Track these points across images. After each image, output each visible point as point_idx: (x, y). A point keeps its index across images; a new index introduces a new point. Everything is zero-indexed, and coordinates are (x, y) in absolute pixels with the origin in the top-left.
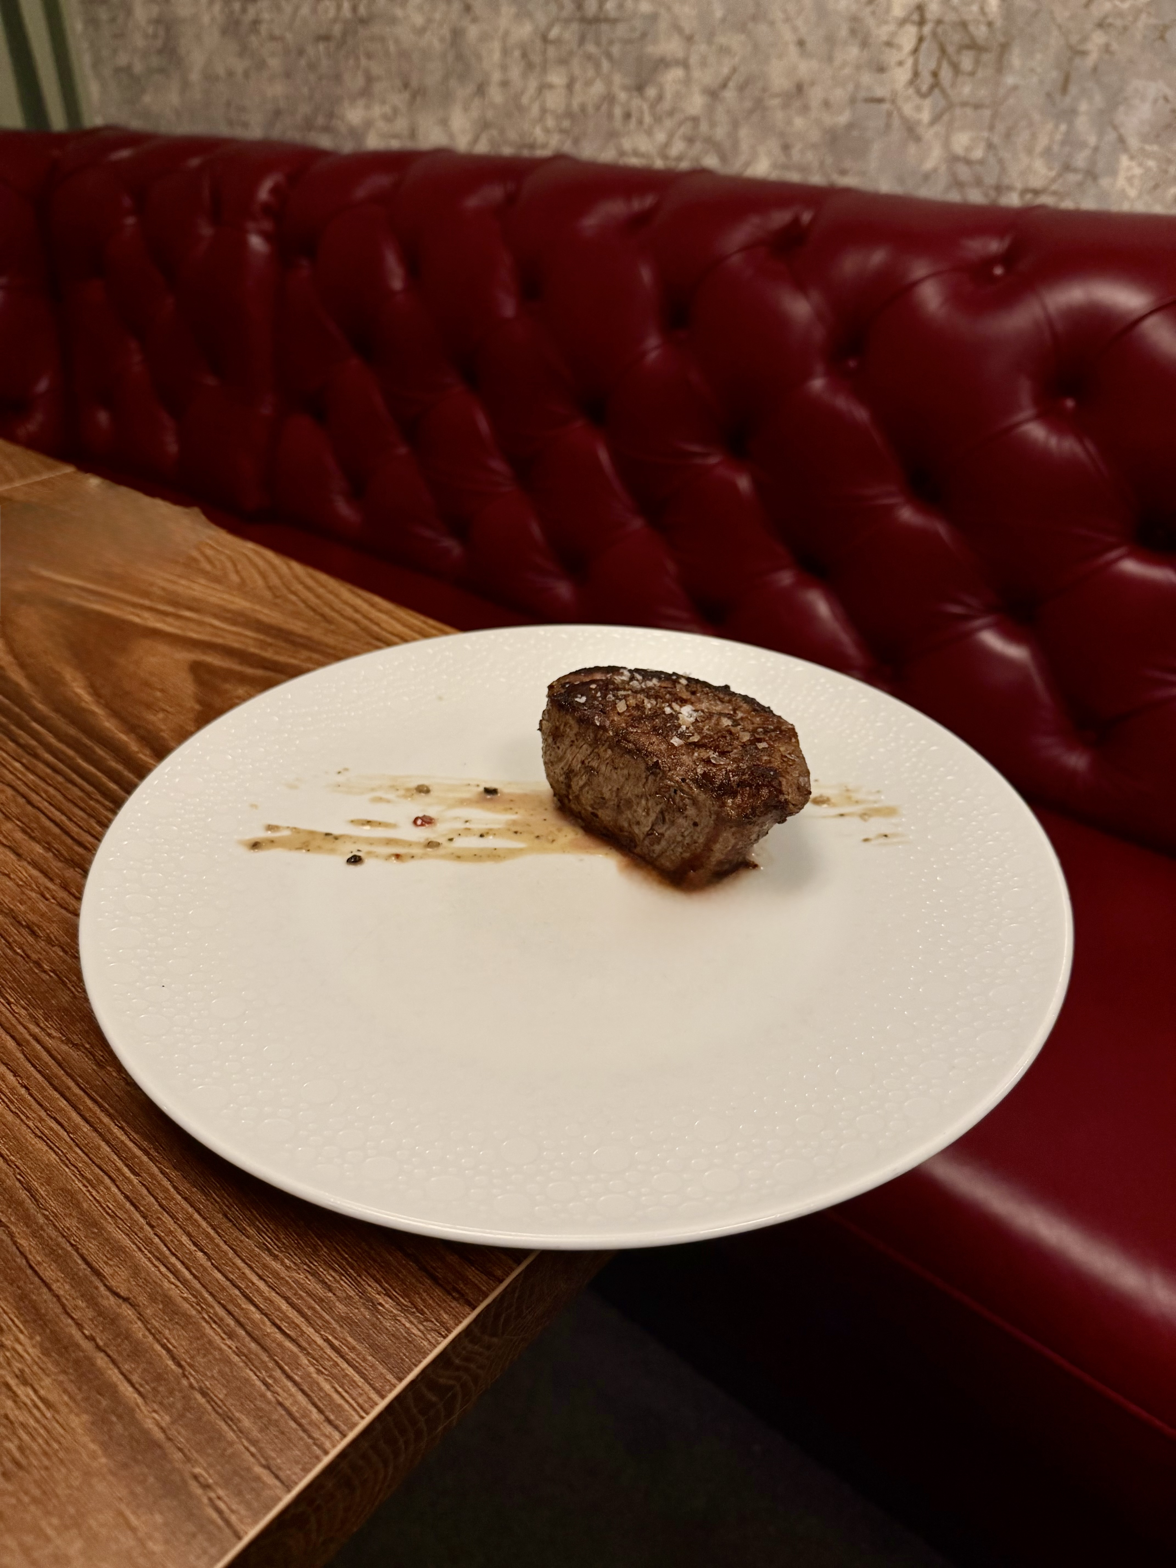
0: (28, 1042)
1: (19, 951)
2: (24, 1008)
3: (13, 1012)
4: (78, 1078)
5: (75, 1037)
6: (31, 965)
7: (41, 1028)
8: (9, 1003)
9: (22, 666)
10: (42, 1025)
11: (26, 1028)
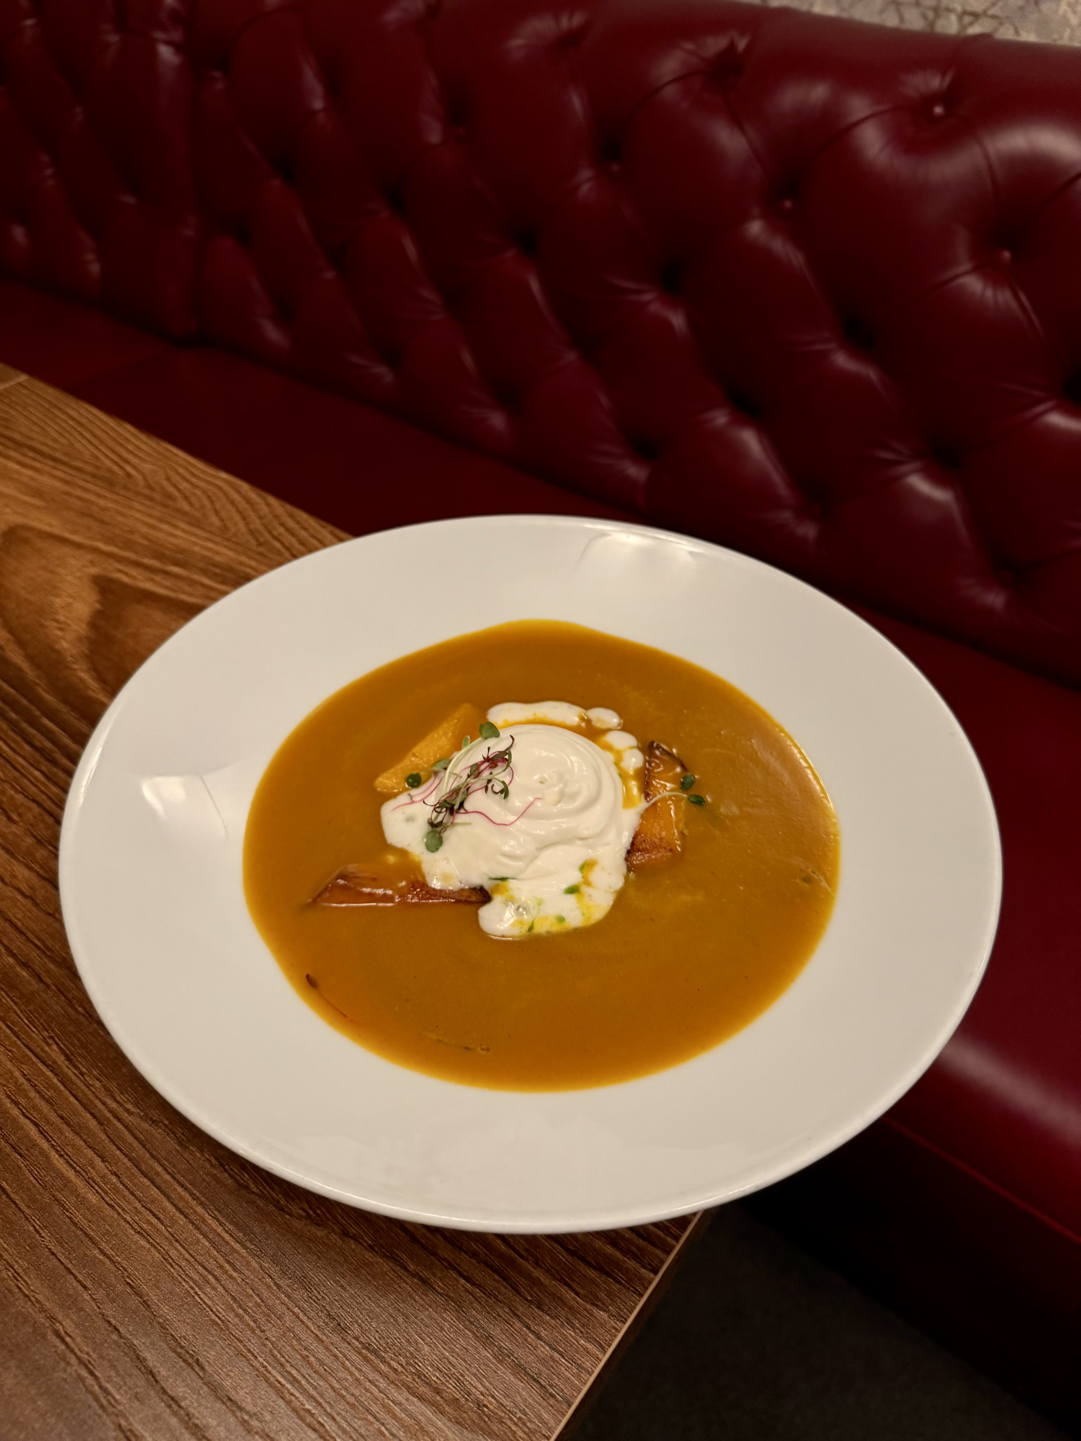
0: (108, 1119)
1: (80, 1009)
2: (98, 1079)
3: (88, 1086)
4: (164, 1162)
5: (153, 1111)
6: (95, 1025)
7: (118, 1102)
8: (82, 1074)
9: (21, 644)
10: (118, 1098)
11: (104, 1104)
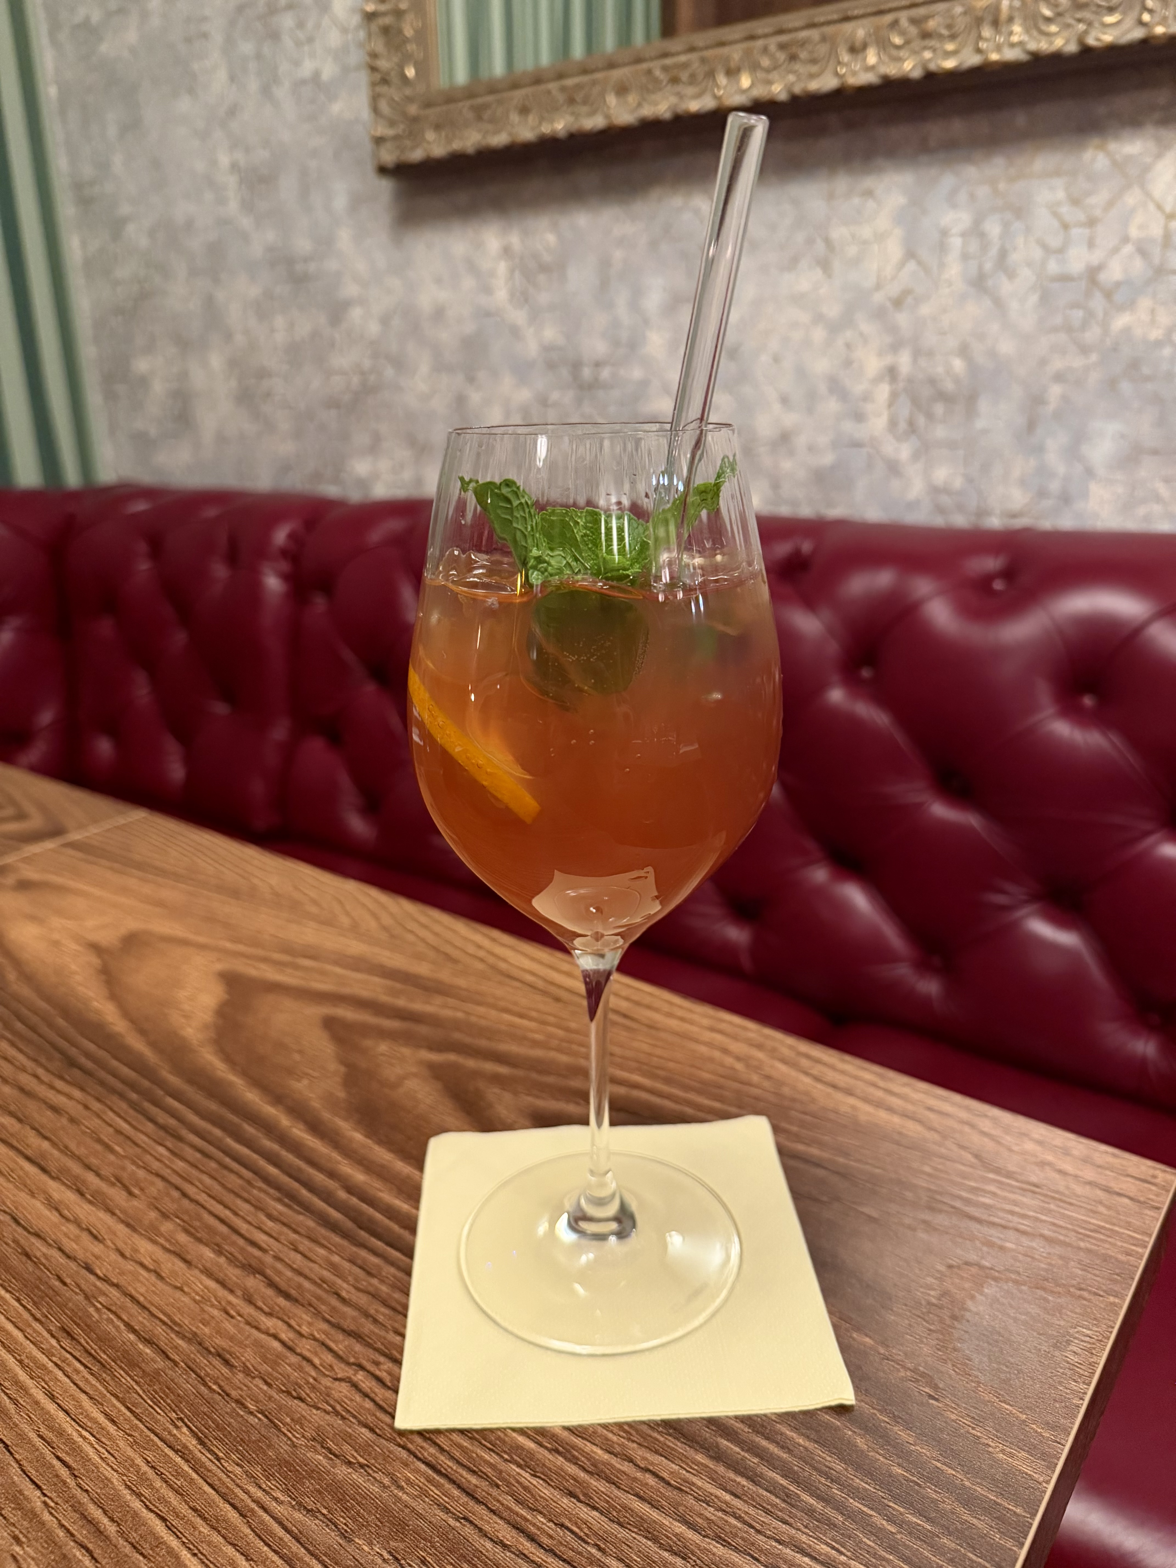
0: (252, 1511)
1: (214, 1387)
2: (238, 1465)
3: (226, 1472)
5: (307, 1499)
6: (234, 1405)
7: (264, 1490)
8: (218, 1459)
9: (142, 1032)
10: (264, 1486)
11: (247, 1492)
